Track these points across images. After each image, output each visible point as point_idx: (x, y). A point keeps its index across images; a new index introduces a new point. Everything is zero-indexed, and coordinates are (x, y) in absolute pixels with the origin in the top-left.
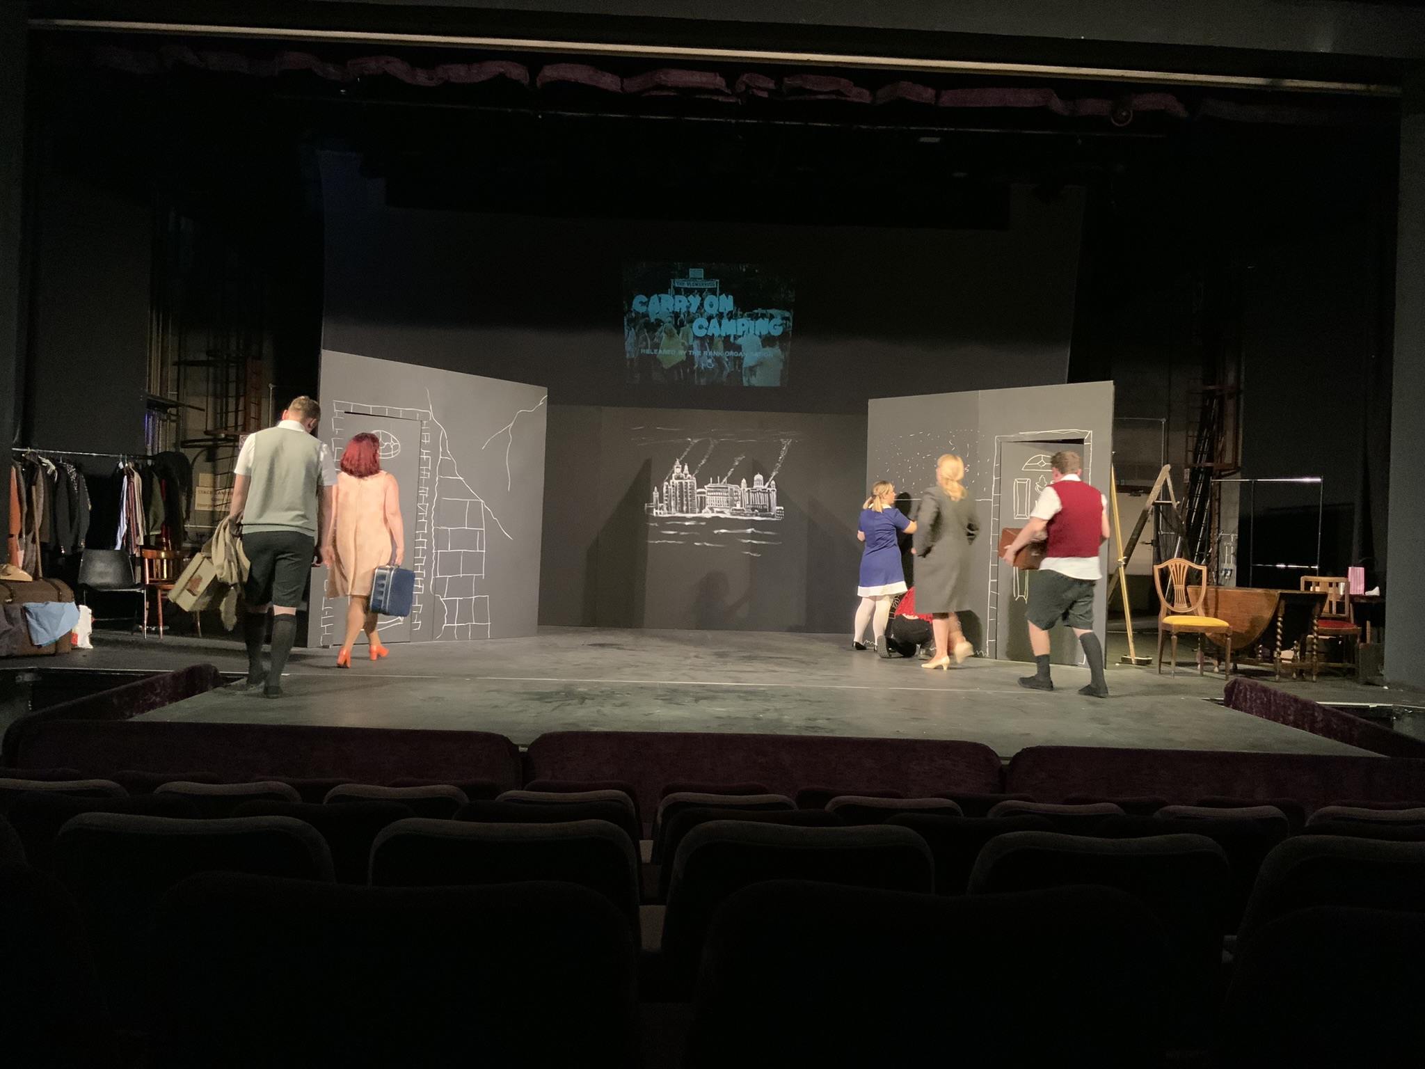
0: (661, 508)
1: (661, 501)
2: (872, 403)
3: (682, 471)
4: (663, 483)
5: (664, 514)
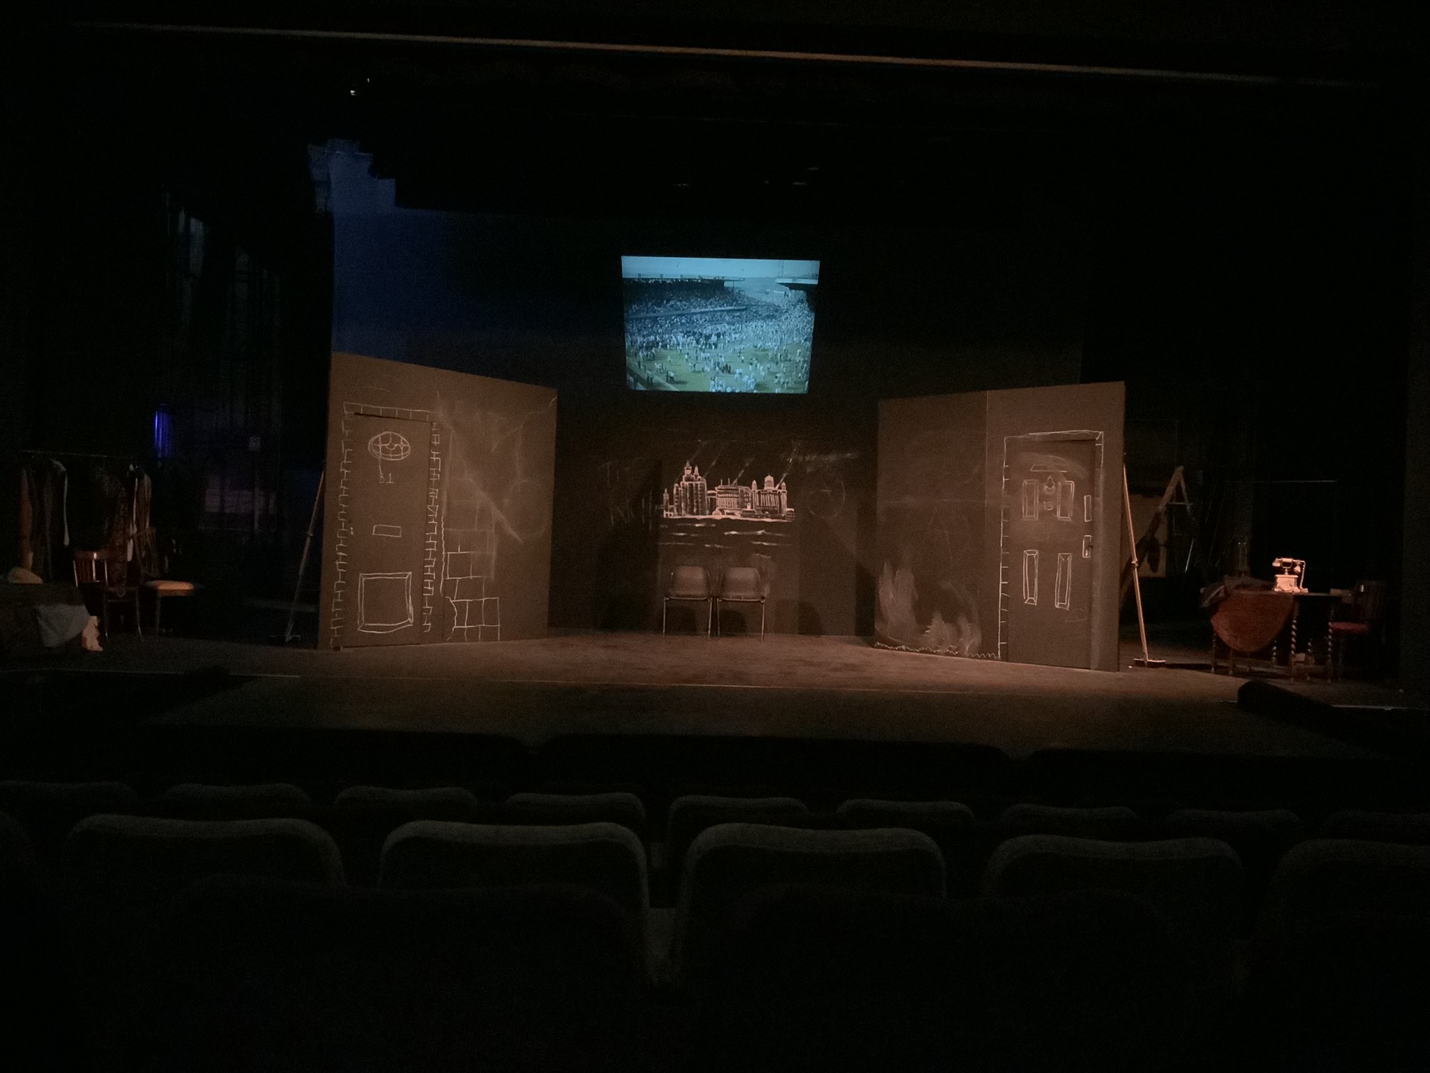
0: (672, 510)
1: (672, 503)
3: (692, 473)
4: (673, 484)
5: (674, 515)
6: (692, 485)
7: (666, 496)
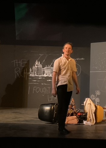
0: (32, 74)
1: (32, 72)
2: (92, 44)
3: (38, 63)
4: (32, 67)
5: (33, 75)
6: (38, 67)
7: (31, 70)
